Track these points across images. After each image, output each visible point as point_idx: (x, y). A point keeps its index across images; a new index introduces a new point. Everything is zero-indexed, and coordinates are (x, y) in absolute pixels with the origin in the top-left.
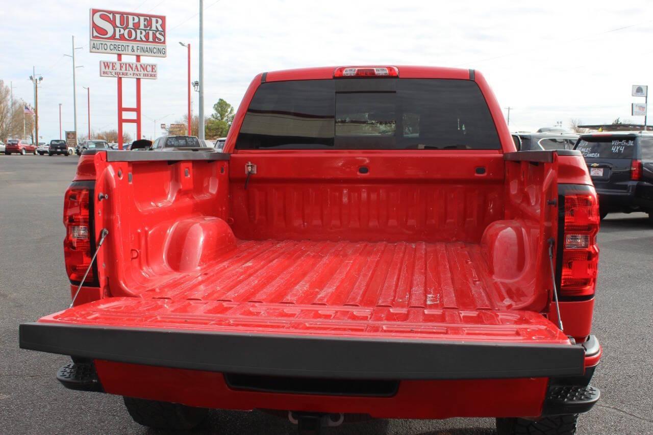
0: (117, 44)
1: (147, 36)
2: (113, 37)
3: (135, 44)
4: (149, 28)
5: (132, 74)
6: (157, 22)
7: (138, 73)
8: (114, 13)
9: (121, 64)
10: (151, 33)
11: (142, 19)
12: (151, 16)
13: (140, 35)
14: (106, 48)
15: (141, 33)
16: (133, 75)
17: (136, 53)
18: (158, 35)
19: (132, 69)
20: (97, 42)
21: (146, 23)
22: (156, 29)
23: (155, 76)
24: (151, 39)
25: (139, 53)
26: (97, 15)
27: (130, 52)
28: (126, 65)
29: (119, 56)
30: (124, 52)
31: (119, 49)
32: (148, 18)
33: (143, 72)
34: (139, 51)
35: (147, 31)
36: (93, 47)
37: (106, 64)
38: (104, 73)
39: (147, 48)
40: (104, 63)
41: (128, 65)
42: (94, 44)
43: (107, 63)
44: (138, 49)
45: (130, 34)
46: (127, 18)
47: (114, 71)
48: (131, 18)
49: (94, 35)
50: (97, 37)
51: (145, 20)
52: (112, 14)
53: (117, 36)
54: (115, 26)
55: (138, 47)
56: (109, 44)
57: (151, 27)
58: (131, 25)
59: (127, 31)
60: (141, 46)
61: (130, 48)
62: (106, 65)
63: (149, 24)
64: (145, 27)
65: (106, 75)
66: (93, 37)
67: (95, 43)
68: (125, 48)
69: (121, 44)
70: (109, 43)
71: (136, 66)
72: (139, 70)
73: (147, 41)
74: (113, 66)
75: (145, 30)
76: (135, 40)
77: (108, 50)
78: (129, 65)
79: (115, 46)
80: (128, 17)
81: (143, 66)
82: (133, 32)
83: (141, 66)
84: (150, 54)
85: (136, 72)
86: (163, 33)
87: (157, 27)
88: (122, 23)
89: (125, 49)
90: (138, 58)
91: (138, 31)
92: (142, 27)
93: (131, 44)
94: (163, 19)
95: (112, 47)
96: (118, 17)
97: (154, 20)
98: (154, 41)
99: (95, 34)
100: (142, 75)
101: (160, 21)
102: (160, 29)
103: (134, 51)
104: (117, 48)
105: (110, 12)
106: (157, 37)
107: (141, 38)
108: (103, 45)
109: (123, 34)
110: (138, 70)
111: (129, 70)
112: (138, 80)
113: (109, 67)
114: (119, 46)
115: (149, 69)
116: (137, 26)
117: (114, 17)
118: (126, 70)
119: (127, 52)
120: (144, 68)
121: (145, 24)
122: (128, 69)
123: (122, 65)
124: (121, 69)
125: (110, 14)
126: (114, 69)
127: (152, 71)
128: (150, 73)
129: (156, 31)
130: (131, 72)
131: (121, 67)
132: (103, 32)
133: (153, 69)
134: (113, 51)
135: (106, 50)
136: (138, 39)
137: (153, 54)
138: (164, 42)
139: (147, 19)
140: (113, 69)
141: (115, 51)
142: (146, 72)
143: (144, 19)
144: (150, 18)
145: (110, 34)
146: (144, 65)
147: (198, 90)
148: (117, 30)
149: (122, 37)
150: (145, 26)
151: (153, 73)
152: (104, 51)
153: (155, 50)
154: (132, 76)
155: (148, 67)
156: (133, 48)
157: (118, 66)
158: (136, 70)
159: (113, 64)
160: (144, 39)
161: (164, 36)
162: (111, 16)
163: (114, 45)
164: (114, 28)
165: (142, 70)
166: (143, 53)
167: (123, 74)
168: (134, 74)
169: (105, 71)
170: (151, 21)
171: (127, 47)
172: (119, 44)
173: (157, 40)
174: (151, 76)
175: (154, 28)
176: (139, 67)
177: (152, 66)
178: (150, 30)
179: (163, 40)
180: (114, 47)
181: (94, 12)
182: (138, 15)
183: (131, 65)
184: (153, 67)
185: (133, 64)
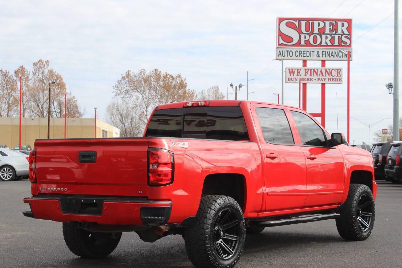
0: (302, 50)
1: (332, 40)
2: (298, 44)
3: (320, 50)
4: (334, 33)
5: (317, 80)
6: (343, 25)
7: (323, 78)
8: (300, 20)
9: (305, 70)
10: (336, 37)
11: (327, 23)
12: (336, 20)
13: (326, 40)
14: (291, 55)
15: (326, 38)
16: (318, 81)
17: (321, 58)
18: (343, 38)
19: (317, 74)
20: (283, 49)
21: (331, 27)
22: (341, 33)
23: (340, 80)
24: (336, 43)
25: (324, 58)
26: (283, 23)
27: (315, 57)
28: (311, 70)
29: (305, 62)
30: (309, 58)
31: (304, 55)
32: (334, 22)
33: (327, 77)
34: (324, 56)
35: (332, 35)
36: (279, 55)
37: (291, 70)
38: (289, 79)
39: (332, 52)
40: (289, 70)
41: (312, 71)
42: (280, 51)
43: (292, 70)
44: (323, 54)
45: (315, 40)
46: (313, 24)
47: (298, 77)
48: (316, 23)
49: (280, 44)
50: (282, 45)
51: (330, 24)
52: (298, 21)
53: (303, 43)
54: (300, 33)
55: (323, 52)
56: (294, 51)
57: (337, 31)
59: (312, 36)
60: (326, 50)
61: (315, 53)
62: (291, 71)
63: (334, 28)
64: (330, 32)
65: (291, 81)
66: (279, 45)
67: (281, 50)
68: (310, 54)
69: (306, 50)
70: (294, 49)
71: (321, 71)
72: (324, 75)
73: (333, 45)
74: (298, 72)
75: (330, 35)
76: (320, 45)
77: (294, 57)
78: (314, 70)
79: (300, 53)
80: (314, 23)
81: (328, 71)
82: (318, 37)
83: (326, 71)
84: (336, 58)
85: (321, 77)
86: (349, 36)
87: (342, 31)
88: (307, 30)
89: (310, 55)
90: (323, 62)
91: (324, 36)
92: (327, 31)
93: (316, 49)
94: (349, 21)
95: (297, 54)
96: (303, 23)
97: (340, 24)
98: (340, 45)
99: (281, 42)
100: (327, 80)
101: (346, 25)
102: (346, 32)
103: (319, 56)
104: (302, 54)
105: (295, 19)
106: (343, 41)
107: (326, 43)
108: (288, 52)
109: (309, 40)
110: (323, 76)
111: (314, 76)
112: (323, 85)
113: (294, 74)
114: (304, 52)
115: (334, 73)
116: (322, 31)
117: (300, 24)
118: (311, 75)
119: (312, 58)
120: (329, 72)
121: (330, 29)
122: (312, 75)
123: (307, 70)
124: (305, 75)
125: (296, 21)
126: (299, 75)
127: (338, 76)
128: (336, 77)
129: (342, 35)
130: (316, 77)
131: (306, 73)
132: (288, 39)
133: (338, 73)
134: (298, 58)
135: (291, 56)
136: (324, 43)
137: (338, 58)
138: (350, 46)
139: (333, 24)
140: (298, 75)
141: (301, 58)
142: (331, 77)
143: (330, 23)
144: (335, 22)
145: (296, 40)
147: (393, 92)
148: (303, 36)
149: (307, 43)
150: (330, 31)
151: (338, 78)
152: (289, 57)
153: (341, 54)
154: (316, 81)
155: (333, 71)
156: (318, 54)
157: (302, 72)
158: (321, 75)
159: (298, 70)
160: (329, 44)
161: (350, 39)
162: (297, 23)
163: (300, 51)
164: (299, 34)
165: (327, 75)
166: (328, 58)
167: (308, 80)
168: (318, 79)
169: (291, 77)
170: (336, 24)
171: (312, 53)
172: (304, 50)
173: (342, 44)
174: (336, 80)
175: (339, 32)
176: (324, 72)
177: (338, 70)
178: (335, 34)
179: (348, 44)
180: (299, 54)
181: (281, 20)
182: (324, 20)
183: (316, 71)
184: (338, 71)
185: (317, 70)
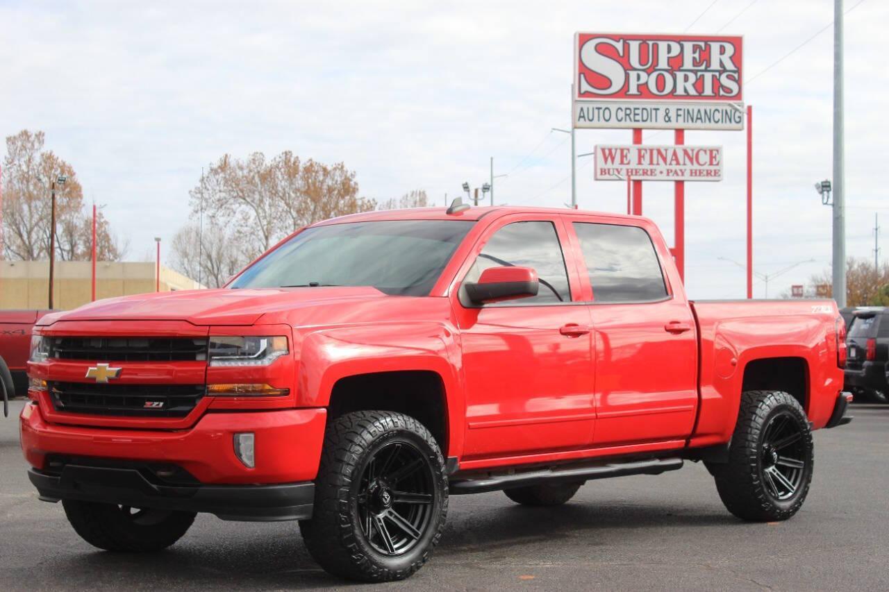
0: (632, 107)
1: (699, 85)
2: (624, 92)
3: (673, 106)
4: (703, 67)
5: (665, 172)
6: (722, 50)
7: (678, 168)
8: (626, 39)
9: (640, 151)
10: (708, 77)
11: (688, 46)
13: (684, 84)
14: (607, 117)
15: (686, 79)
16: (668, 174)
17: (674, 124)
18: (724, 80)
19: (665, 159)
20: (590, 105)
21: (697, 55)
22: (719, 68)
23: (716, 173)
24: (708, 90)
25: (681, 125)
26: (591, 45)
27: (661, 123)
28: (651, 151)
29: (638, 132)
30: (648, 124)
31: (637, 118)
32: (702, 44)
33: (689, 166)
34: (681, 119)
35: (699, 74)
36: (580, 117)
37: (607, 152)
38: (603, 172)
39: (699, 111)
40: (603, 150)
41: (655, 153)
42: (582, 109)
43: (610, 150)
44: (678, 115)
45: (661, 83)
46: (656, 47)
47: (624, 167)
48: (663, 46)
49: (582, 91)
50: (587, 94)
51: (695, 48)
52: (622, 41)
53: (633, 90)
54: (627, 67)
55: (678, 110)
56: (613, 108)
57: (708, 65)
58: (663, 64)
59: (654, 75)
60: (686, 107)
61: (661, 113)
62: (608, 154)
63: (704, 56)
64: (694, 65)
65: (607, 176)
66: (581, 95)
67: (585, 106)
68: (651, 114)
69: (641, 107)
70: (614, 105)
71: (675, 154)
72: (681, 161)
73: (700, 95)
74: (623, 156)
75: (695, 72)
76: (672, 94)
77: (613, 122)
78: (659, 152)
79: (628, 112)
80: (657, 45)
81: (690, 152)
82: (668, 77)
83: (686, 152)
84: (707, 124)
85: (674, 167)
86: (736, 76)
87: (721, 64)
88: (643, 61)
89: (649, 117)
90: (680, 134)
91: (680, 75)
92: (688, 64)
93: (662, 105)
94: (737, 42)
95: (621, 114)
96: (634, 46)
97: (715, 47)
98: (716, 96)
99: (586, 87)
100: (687, 173)
101: (730, 49)
102: (729, 66)
103: (669, 120)
104: (632, 116)
105: (616, 38)
106: (723, 87)
107: (686, 90)
108: (601, 111)
109: (647, 83)
110: (678, 163)
111: (658, 164)
112: (680, 185)
113: (613, 159)
114: (637, 112)
115: (704, 158)
116: (676, 64)
117: (627, 48)
118: (651, 163)
119: (653, 124)
120: (693, 156)
121: (694, 59)
122: (655, 161)
123: (643, 152)
124: (640, 163)
125: (618, 41)
126: (625, 162)
127: (711, 164)
128: (707, 167)
129: (721, 73)
130: (663, 167)
131: (640, 157)
133: (712, 157)
134: (623, 124)
135: (607, 121)
136: (680, 91)
137: (713, 124)
138: (739, 96)
139: (700, 47)
140: (622, 163)
141: (629, 123)
142: (696, 167)
143: (694, 46)
144: (706, 44)
145: (617, 85)
146: (693, 150)
147: (831, 201)
148: (633, 75)
149: (643, 91)
150: (695, 63)
151: (712, 168)
152: (603, 123)
153: (718, 116)
154: (664, 176)
155: (702, 154)
156: (667, 114)
157: (633, 156)
158: (674, 162)
159: (622, 150)
160: (692, 92)
161: (739, 82)
162: (619, 46)
163: (626, 109)
164: (625, 70)
165: (687, 161)
166: (690, 124)
167: (645, 173)
168: (668, 172)
169: (606, 167)
170: (708, 48)
171: (654, 112)
172: (637, 106)
173: (722, 93)
174: (709, 173)
175: (715, 65)
176: (680, 155)
177: (711, 151)
178: (706, 70)
179: (735, 92)
180: (626, 115)
181: (584, 39)
182: (680, 39)
183: (664, 152)
184: (713, 154)
185: (666, 150)
